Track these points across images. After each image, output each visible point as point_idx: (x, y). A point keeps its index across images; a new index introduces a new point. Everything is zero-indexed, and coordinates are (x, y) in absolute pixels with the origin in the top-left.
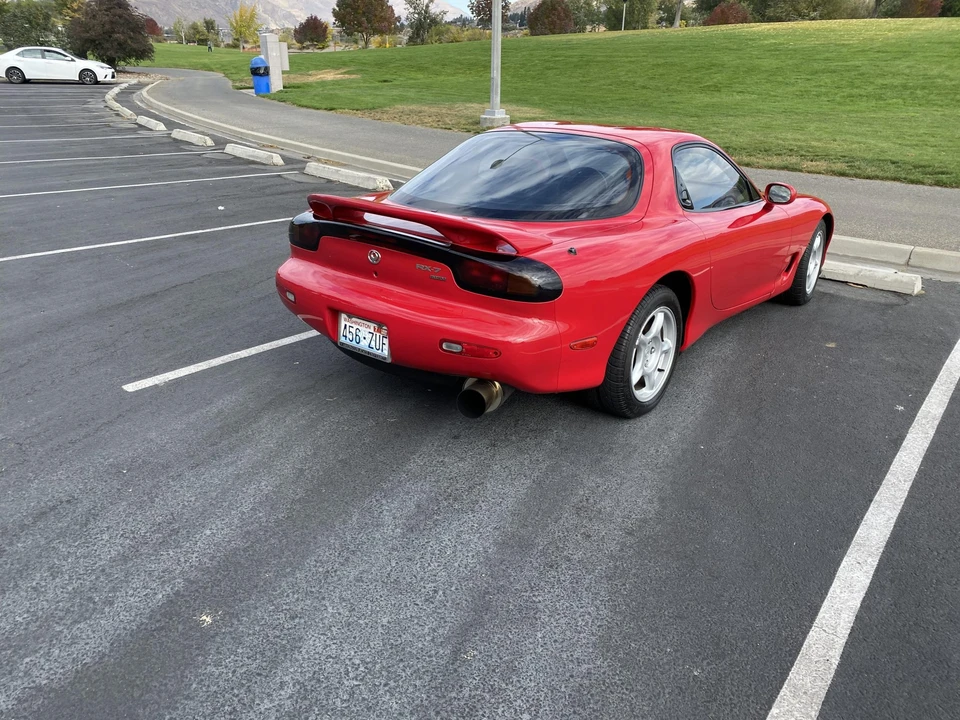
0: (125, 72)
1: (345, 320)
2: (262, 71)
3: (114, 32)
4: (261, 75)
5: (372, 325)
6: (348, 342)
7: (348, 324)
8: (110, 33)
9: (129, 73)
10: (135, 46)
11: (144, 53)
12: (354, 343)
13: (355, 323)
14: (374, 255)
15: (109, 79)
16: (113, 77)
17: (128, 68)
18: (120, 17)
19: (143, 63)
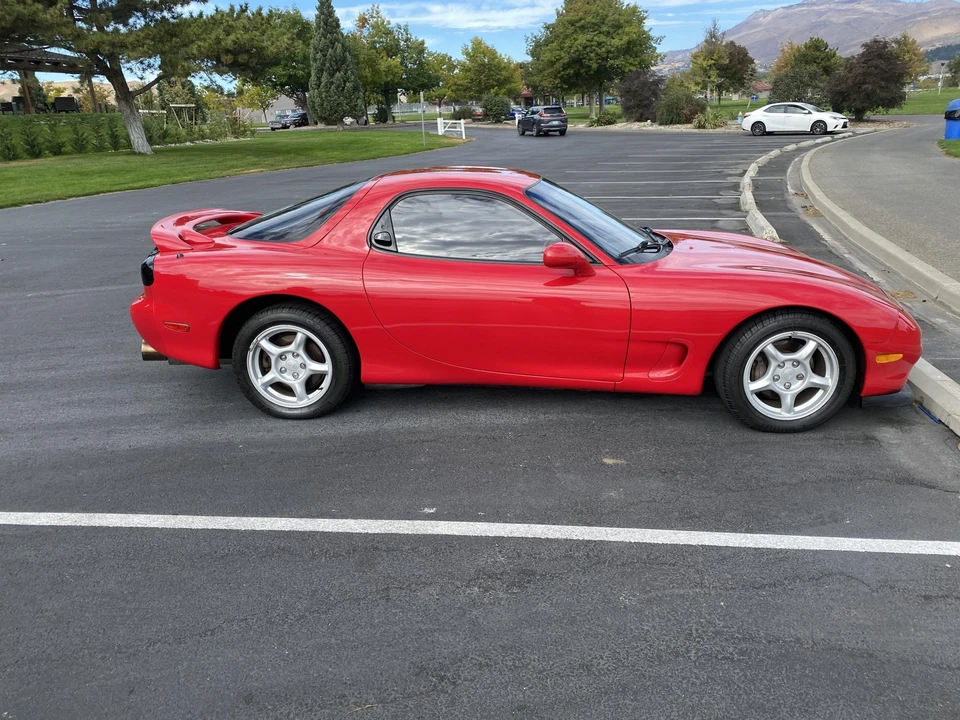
0: (868, 121)
2: (956, 115)
3: (864, 83)
4: (954, 119)
8: (859, 85)
9: (873, 121)
10: (884, 95)
11: (894, 101)
15: (839, 128)
16: (845, 126)
17: (872, 118)
18: (876, 67)
19: (891, 111)
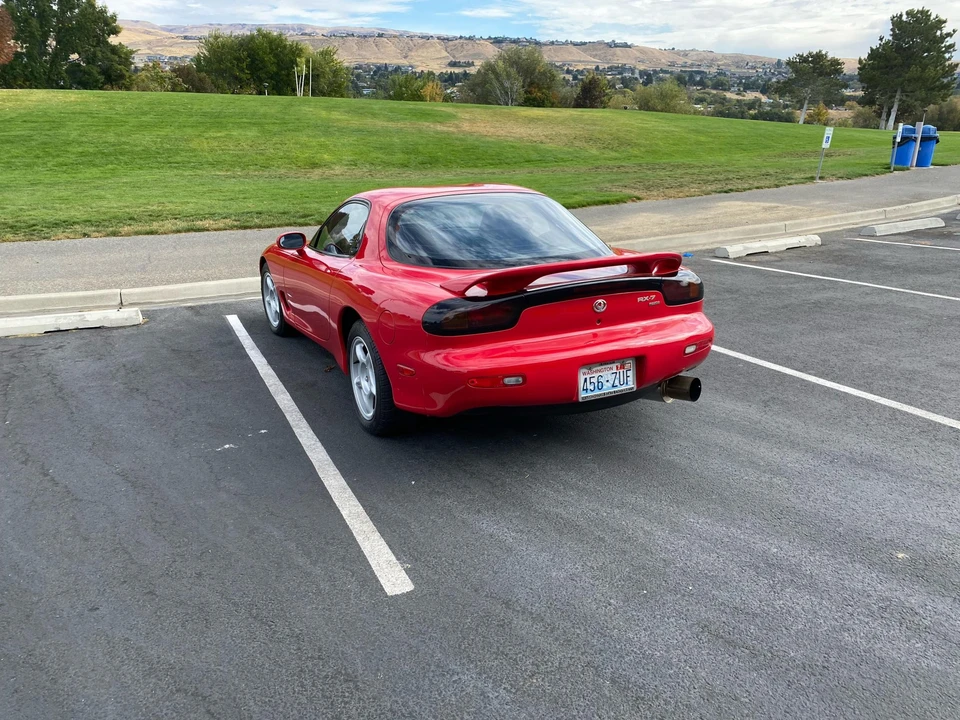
1: (584, 374)
5: (614, 366)
6: (590, 394)
7: (588, 377)
12: (597, 392)
13: (596, 372)
14: (601, 304)
